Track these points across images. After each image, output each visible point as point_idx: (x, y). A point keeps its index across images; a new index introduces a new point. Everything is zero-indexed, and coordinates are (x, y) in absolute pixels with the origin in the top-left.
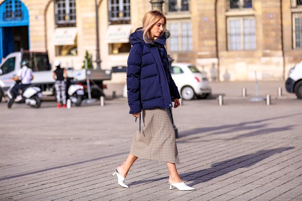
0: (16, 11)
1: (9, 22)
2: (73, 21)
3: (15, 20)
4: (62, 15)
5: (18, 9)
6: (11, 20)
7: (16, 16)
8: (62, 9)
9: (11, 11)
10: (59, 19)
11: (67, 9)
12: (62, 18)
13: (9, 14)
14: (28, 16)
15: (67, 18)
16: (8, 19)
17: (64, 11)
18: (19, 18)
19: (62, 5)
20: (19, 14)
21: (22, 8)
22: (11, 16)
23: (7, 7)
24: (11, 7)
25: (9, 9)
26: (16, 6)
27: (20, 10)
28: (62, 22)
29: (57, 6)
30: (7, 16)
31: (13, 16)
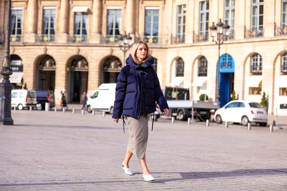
0: (229, 62)
1: (224, 69)
2: (260, 71)
3: (227, 68)
4: (255, 67)
5: (230, 61)
6: (225, 68)
7: (229, 65)
8: (255, 62)
9: (226, 62)
10: (254, 69)
11: (259, 62)
12: (255, 69)
13: (224, 64)
14: (234, 66)
15: (258, 68)
16: (224, 67)
17: (257, 64)
18: (230, 67)
19: (255, 60)
20: (230, 64)
21: (232, 61)
22: (225, 65)
23: (224, 59)
24: (226, 59)
25: (225, 61)
26: (229, 59)
27: (231, 62)
28: (255, 71)
29: (252, 60)
30: (224, 66)
31: (226, 65)
